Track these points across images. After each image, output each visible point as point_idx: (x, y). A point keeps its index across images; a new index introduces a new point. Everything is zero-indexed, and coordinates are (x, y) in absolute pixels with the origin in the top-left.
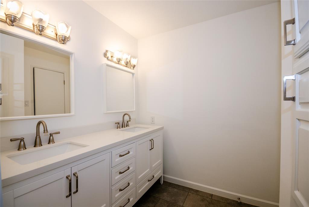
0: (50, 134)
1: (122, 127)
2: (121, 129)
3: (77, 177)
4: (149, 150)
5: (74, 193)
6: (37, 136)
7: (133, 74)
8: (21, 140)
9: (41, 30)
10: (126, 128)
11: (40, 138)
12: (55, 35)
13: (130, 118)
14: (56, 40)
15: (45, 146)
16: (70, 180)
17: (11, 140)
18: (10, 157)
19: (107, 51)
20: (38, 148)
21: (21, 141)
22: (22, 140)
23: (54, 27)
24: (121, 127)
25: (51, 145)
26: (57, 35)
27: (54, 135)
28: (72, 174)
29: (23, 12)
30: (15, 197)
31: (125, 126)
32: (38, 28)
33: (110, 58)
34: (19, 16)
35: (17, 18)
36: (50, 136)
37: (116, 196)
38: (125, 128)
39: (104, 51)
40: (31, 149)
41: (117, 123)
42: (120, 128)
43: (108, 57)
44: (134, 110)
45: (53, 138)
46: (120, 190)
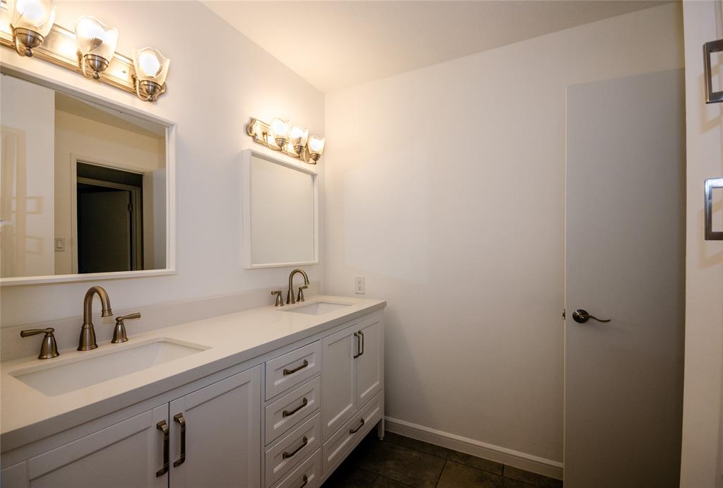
0: (116, 319)
1: (288, 303)
2: (286, 306)
3: (183, 425)
4: (352, 357)
5: (177, 464)
6: (85, 324)
7: (314, 176)
8: (47, 333)
9: (98, 68)
10: (297, 304)
11: (92, 328)
12: (131, 81)
13: (307, 281)
14: (134, 93)
15: (105, 348)
16: (167, 434)
17: (23, 334)
18: (18, 376)
19: (253, 121)
20: (87, 353)
21: (46, 337)
22: (49, 333)
23: (129, 61)
24: (285, 303)
25: (120, 345)
26: (134, 80)
27: (125, 322)
28: (172, 419)
29: (54, 25)
30: (31, 478)
31: (295, 300)
32: (91, 62)
33: (260, 137)
34: (44, 32)
35: (41, 38)
36: (117, 324)
37: (276, 470)
38: (294, 305)
39: (247, 121)
40: (69, 356)
41: (275, 293)
42: (282, 305)
43: (256, 134)
44: (317, 261)
45: (123, 330)
46: (284, 455)
